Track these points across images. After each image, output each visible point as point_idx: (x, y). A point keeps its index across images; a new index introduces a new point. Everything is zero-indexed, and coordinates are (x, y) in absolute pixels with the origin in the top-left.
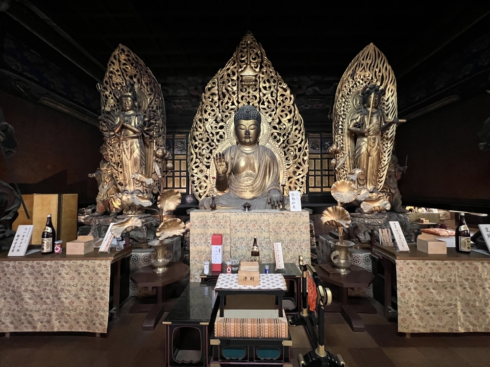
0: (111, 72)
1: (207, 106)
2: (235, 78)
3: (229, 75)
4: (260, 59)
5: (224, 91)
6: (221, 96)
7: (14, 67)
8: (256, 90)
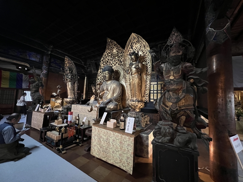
0: (66, 64)
1: (102, 67)
2: (110, 54)
3: (108, 54)
4: (116, 45)
5: (107, 60)
6: (107, 62)
7: (53, 66)
8: (118, 57)
